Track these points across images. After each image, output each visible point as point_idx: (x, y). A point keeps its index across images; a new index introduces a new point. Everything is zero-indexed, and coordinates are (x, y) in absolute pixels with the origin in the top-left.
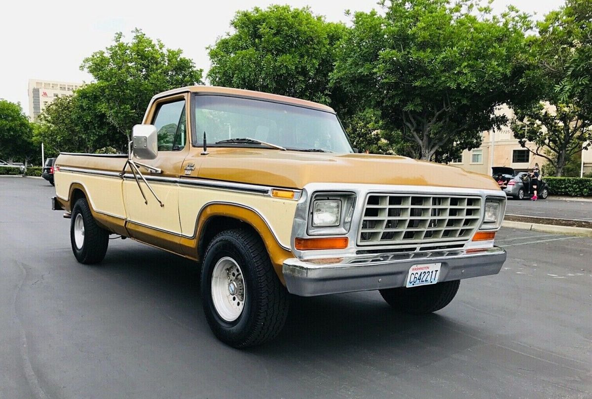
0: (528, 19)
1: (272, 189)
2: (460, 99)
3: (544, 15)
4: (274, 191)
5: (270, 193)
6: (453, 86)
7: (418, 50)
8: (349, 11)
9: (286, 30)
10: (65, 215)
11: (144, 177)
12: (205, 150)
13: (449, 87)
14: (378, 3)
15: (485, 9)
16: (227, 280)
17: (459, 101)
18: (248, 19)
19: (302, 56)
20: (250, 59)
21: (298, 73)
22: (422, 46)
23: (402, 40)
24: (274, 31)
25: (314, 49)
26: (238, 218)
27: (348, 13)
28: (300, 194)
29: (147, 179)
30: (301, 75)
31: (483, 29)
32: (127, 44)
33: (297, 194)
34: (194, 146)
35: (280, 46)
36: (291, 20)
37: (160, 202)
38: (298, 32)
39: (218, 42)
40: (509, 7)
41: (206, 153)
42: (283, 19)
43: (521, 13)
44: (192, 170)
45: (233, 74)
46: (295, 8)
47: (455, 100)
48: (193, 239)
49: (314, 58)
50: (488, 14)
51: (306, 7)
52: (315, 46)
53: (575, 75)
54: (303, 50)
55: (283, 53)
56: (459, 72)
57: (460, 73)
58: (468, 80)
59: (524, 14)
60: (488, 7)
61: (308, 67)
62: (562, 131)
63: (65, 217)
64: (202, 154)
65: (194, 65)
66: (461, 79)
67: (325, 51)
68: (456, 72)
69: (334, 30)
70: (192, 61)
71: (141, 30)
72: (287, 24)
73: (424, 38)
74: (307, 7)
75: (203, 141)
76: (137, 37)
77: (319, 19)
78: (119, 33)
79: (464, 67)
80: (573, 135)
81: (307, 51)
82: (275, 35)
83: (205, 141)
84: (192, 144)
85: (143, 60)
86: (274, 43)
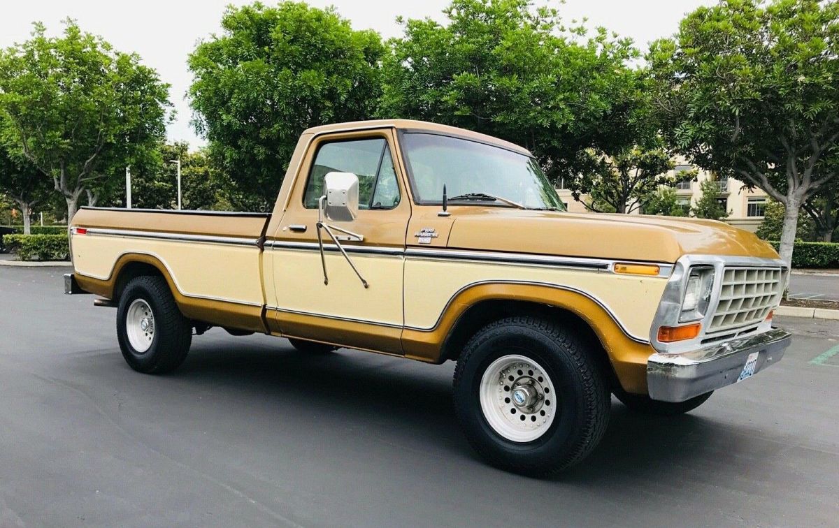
0: (630, 46)
1: (613, 264)
2: (550, 141)
3: (648, 44)
4: (619, 266)
5: (611, 268)
6: (546, 124)
7: (501, 76)
8: (401, 18)
9: (309, 37)
10: (96, 301)
11: (342, 247)
12: (445, 209)
13: (541, 125)
14: (444, 12)
15: (579, 29)
16: (499, 385)
17: (549, 142)
18: (251, 18)
19: (329, 74)
20: (258, 73)
21: (323, 96)
22: (506, 71)
23: (478, 61)
24: (288, 38)
25: (347, 65)
26: (544, 302)
27: (400, 20)
28: (671, 270)
29: (347, 250)
30: (327, 100)
31: (579, 54)
32: (50, 40)
33: (665, 269)
34: (417, 204)
35: (299, 59)
36: (314, 24)
37: (364, 282)
38: (323, 40)
39: (198, 45)
40: (598, 29)
41: (446, 213)
42: (304, 21)
43: (622, 37)
44: (432, 237)
45: (231, 93)
46: (313, 7)
47: (543, 142)
48: (431, 332)
49: (346, 77)
50: (582, 36)
51: (330, 7)
52: (348, 61)
53: (697, 118)
54: (330, 65)
55: (304, 68)
56: (553, 107)
57: (556, 107)
58: (565, 117)
59: (626, 40)
60: (582, 27)
61: (340, 89)
62: (620, 182)
63: (96, 304)
64: (439, 215)
65: (159, 78)
66: (556, 116)
67: (361, 69)
68: (550, 106)
69: (369, 40)
70: (156, 72)
71: (76, 20)
72: (308, 29)
73: (509, 60)
74: (332, 7)
75: (442, 197)
76: (71, 30)
77: (345, 23)
78: (37, 22)
79: (561, 100)
80: (632, 186)
81: (336, 68)
82: (292, 42)
83: (445, 197)
84: (414, 200)
85: (82, 66)
86: (290, 53)
